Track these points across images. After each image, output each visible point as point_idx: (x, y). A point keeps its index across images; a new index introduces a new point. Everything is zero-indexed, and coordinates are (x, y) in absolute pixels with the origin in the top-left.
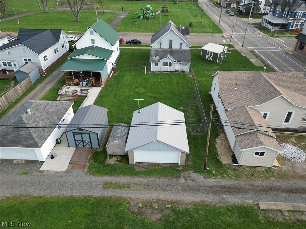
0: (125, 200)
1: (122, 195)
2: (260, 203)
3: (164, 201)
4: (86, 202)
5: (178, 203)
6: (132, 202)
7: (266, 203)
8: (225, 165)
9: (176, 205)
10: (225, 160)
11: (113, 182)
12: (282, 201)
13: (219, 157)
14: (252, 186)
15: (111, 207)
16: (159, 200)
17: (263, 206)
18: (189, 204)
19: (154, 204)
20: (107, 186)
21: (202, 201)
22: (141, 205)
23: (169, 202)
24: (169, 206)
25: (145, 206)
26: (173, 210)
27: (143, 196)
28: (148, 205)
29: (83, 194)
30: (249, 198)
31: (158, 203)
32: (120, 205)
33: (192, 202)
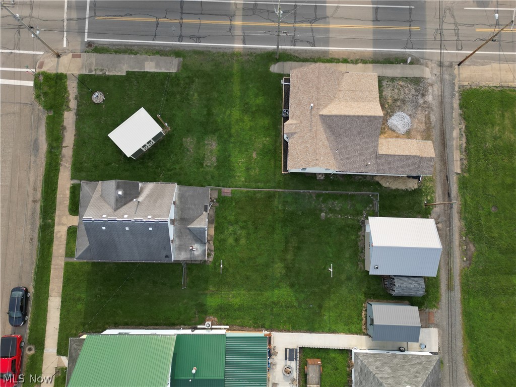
0: (461, 271)
1: (458, 274)
2: (455, 172)
3: (460, 241)
4: (465, 301)
5: (461, 231)
6: (463, 266)
7: (455, 167)
8: (419, 186)
9: (463, 233)
10: (413, 185)
11: (446, 283)
12: (453, 155)
13: (409, 190)
14: (441, 171)
15: (468, 281)
16: (460, 245)
17: (459, 171)
18: (461, 223)
19: (464, 249)
20: (450, 288)
21: (458, 213)
22: (465, 259)
23: (461, 237)
24: (464, 238)
25: (466, 255)
26: (467, 235)
27: (457, 257)
28: (464, 253)
29: (459, 305)
30: (453, 178)
31: (462, 246)
32: (466, 275)
33: (459, 221)
